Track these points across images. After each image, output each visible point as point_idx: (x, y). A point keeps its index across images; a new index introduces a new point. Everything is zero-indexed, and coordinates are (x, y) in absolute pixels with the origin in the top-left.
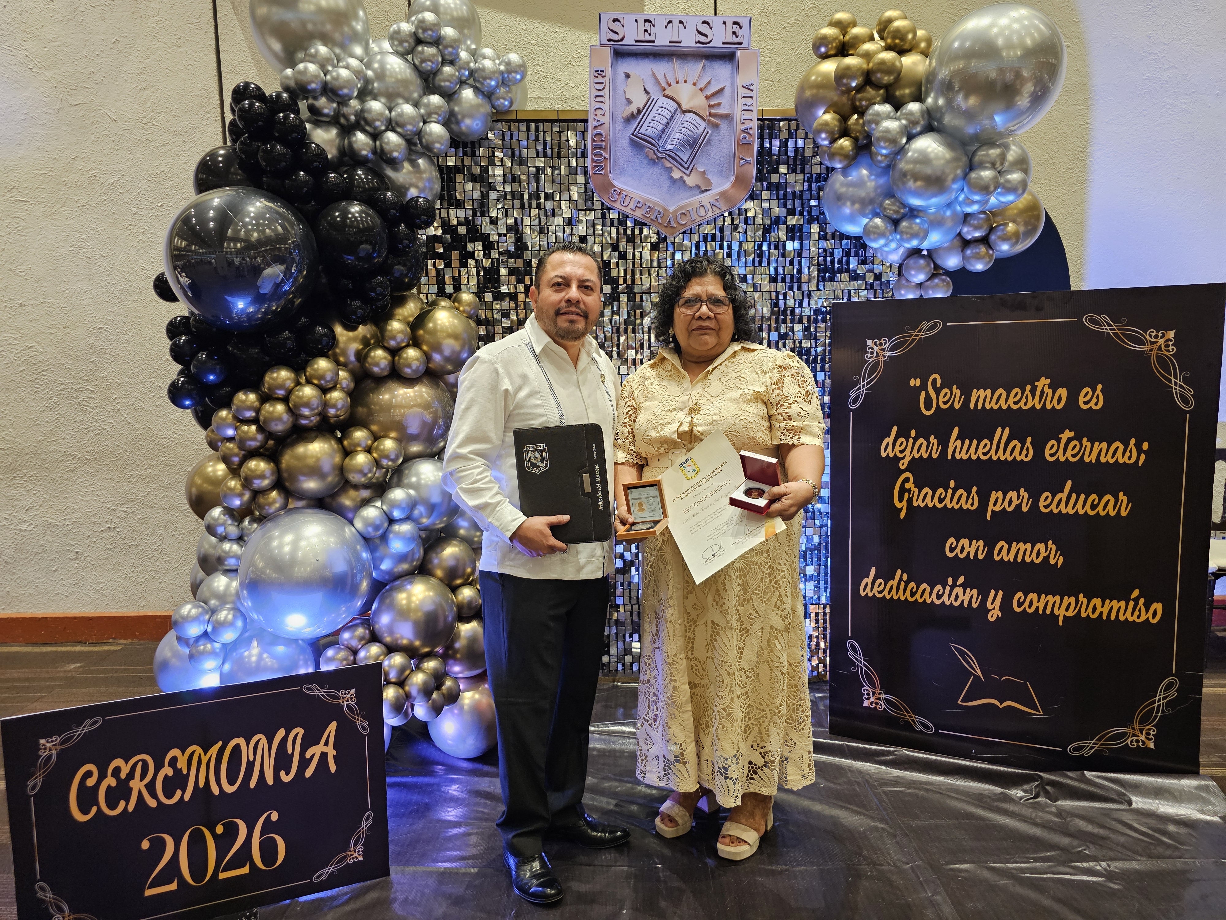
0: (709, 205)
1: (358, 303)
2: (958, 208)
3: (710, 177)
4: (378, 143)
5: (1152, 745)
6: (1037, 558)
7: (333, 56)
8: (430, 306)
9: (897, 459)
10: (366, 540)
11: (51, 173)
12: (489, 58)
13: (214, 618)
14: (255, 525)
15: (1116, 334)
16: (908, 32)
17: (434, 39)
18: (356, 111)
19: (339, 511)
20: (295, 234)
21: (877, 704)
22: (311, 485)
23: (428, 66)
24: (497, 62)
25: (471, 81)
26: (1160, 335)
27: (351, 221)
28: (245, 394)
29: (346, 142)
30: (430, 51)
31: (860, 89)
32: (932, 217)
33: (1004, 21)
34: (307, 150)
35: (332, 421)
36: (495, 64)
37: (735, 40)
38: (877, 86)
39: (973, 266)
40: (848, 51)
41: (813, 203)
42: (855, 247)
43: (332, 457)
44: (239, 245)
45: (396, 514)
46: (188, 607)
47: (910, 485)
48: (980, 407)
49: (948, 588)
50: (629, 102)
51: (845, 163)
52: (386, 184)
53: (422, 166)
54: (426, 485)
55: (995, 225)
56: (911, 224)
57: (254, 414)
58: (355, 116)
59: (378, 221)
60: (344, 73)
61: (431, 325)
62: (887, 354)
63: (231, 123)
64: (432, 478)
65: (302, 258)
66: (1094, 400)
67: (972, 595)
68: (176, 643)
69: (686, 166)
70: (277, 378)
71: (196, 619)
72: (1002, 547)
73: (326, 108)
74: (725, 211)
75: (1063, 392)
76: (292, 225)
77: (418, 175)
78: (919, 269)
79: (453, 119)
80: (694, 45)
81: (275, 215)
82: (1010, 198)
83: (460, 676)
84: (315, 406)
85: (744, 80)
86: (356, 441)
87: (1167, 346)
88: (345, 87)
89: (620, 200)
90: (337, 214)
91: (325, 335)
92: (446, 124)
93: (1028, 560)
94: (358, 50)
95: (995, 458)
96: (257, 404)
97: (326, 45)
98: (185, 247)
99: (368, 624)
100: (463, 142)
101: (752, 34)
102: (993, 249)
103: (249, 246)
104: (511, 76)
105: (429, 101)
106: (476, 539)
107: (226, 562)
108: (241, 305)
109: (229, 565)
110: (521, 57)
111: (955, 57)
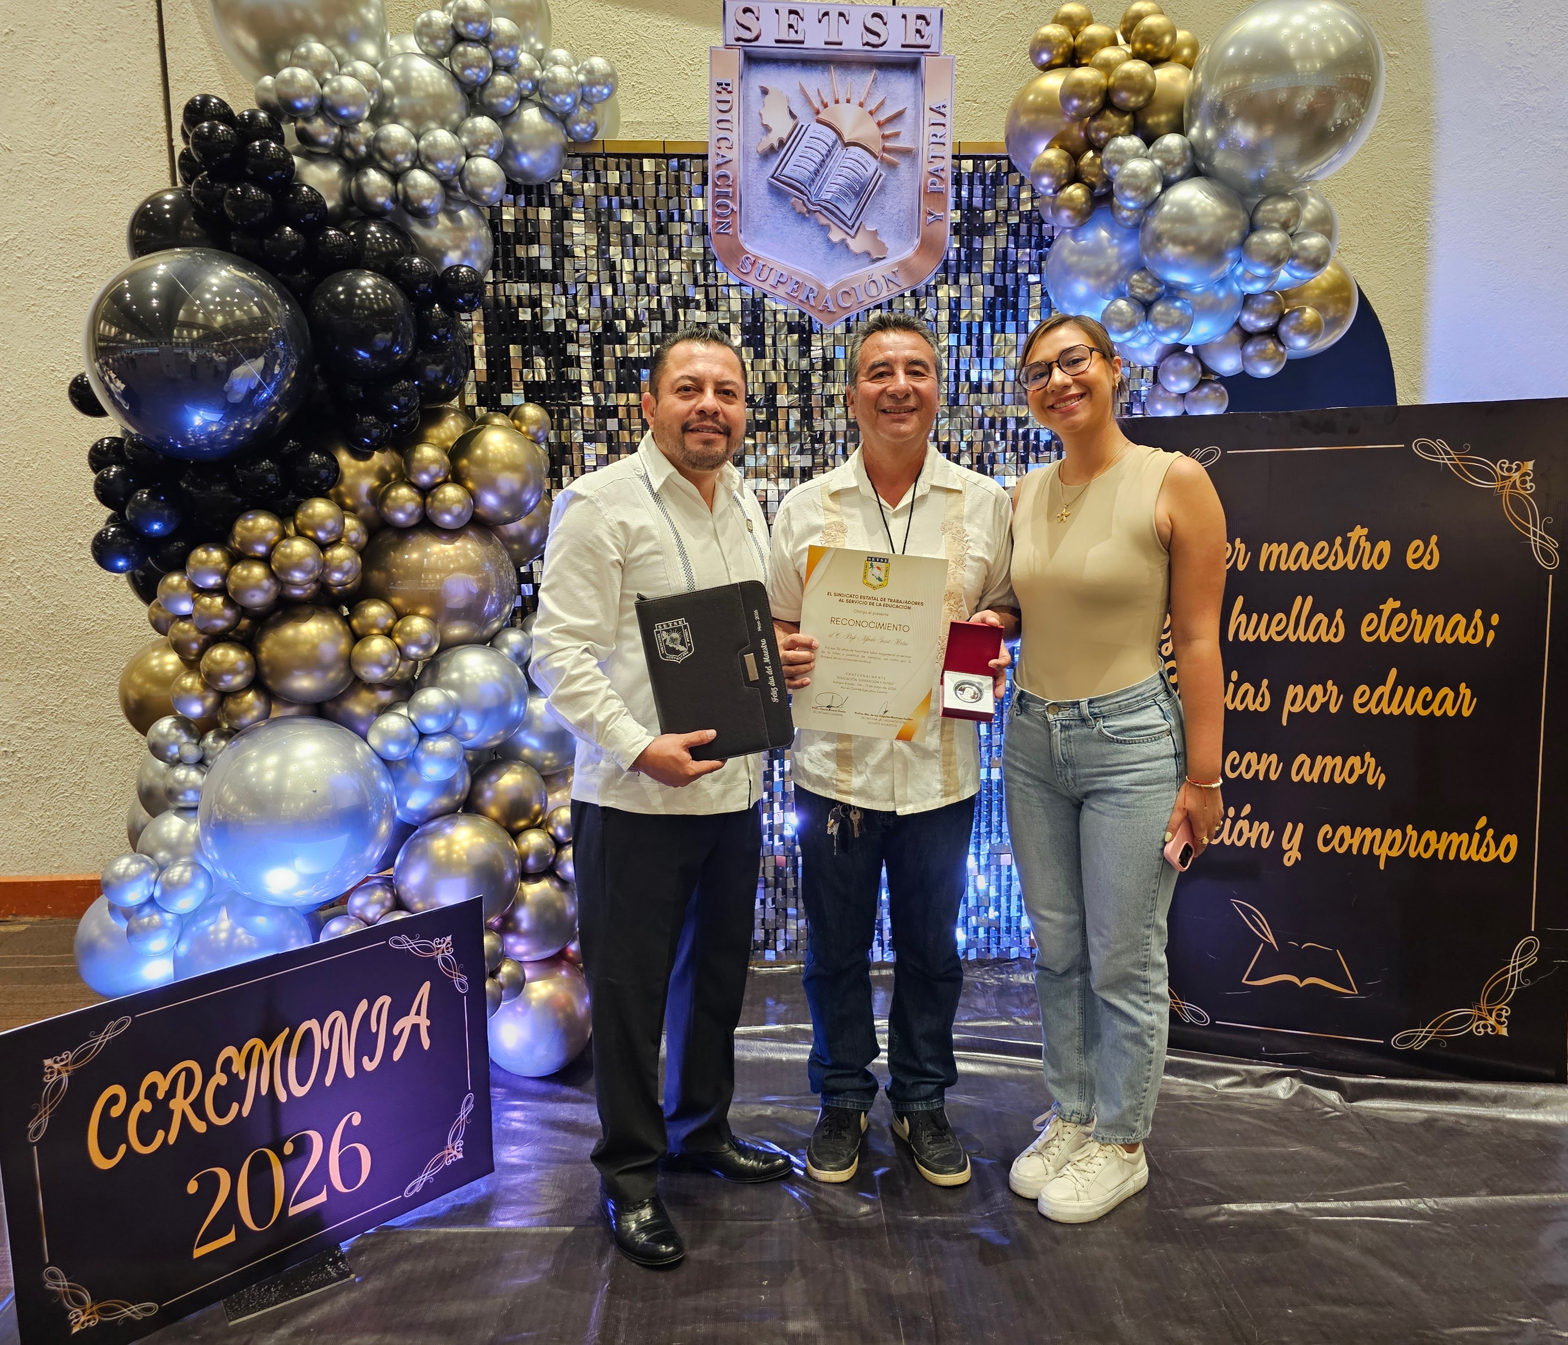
0: (882, 281)
1: (372, 419)
2: (1236, 287)
3: (884, 239)
4: (400, 186)
5: (1504, 1031)
6: (1350, 777)
7: (333, 57)
8: (478, 424)
10: (387, 762)
12: (563, 64)
13: (164, 877)
14: (223, 743)
15: (1456, 466)
16: (1164, 34)
17: (480, 34)
18: (368, 139)
19: (348, 723)
20: (279, 319)
22: (305, 683)
23: (471, 74)
24: (574, 69)
25: (536, 97)
26: (1514, 466)
27: (362, 300)
28: (206, 551)
29: (353, 184)
30: (475, 52)
31: (1096, 114)
32: (1199, 299)
33: (1298, 19)
34: (295, 195)
35: (335, 590)
36: (571, 72)
37: (920, 41)
38: (1121, 111)
39: (1257, 369)
40: (1080, 59)
41: (1032, 278)
43: (335, 642)
44: (195, 333)
45: (430, 724)
46: (126, 861)
48: (1272, 567)
50: (767, 129)
51: (1078, 220)
52: (412, 245)
53: (465, 220)
54: (474, 684)
55: (1287, 311)
56: (1168, 309)
57: (219, 581)
58: (367, 146)
59: (400, 299)
60: (349, 83)
61: (479, 452)
63: (182, 155)
64: (482, 674)
65: (288, 352)
66: (1427, 557)
67: (1262, 831)
68: (108, 915)
69: (850, 223)
70: (253, 527)
71: (137, 879)
72: (1303, 763)
73: (325, 135)
75: (1385, 546)
76: (274, 305)
77: (458, 234)
78: (1180, 375)
79: (510, 152)
80: (861, 47)
81: (248, 290)
82: (1309, 271)
83: (526, 958)
84: (309, 569)
85: (932, 100)
86: (371, 620)
87: (1524, 482)
88: (351, 104)
89: (755, 272)
90: (340, 289)
91: (323, 466)
92: (500, 159)
93: (1338, 780)
94: (370, 50)
95: (1293, 639)
96: (223, 565)
97: (322, 43)
98: (116, 335)
99: (389, 883)
100: (526, 186)
101: (944, 32)
102: (1284, 346)
103: (211, 335)
104: (594, 90)
105: (474, 125)
106: (547, 762)
107: (181, 797)
108: (199, 420)
109: (185, 801)
110: (609, 63)
111: (1230, 70)
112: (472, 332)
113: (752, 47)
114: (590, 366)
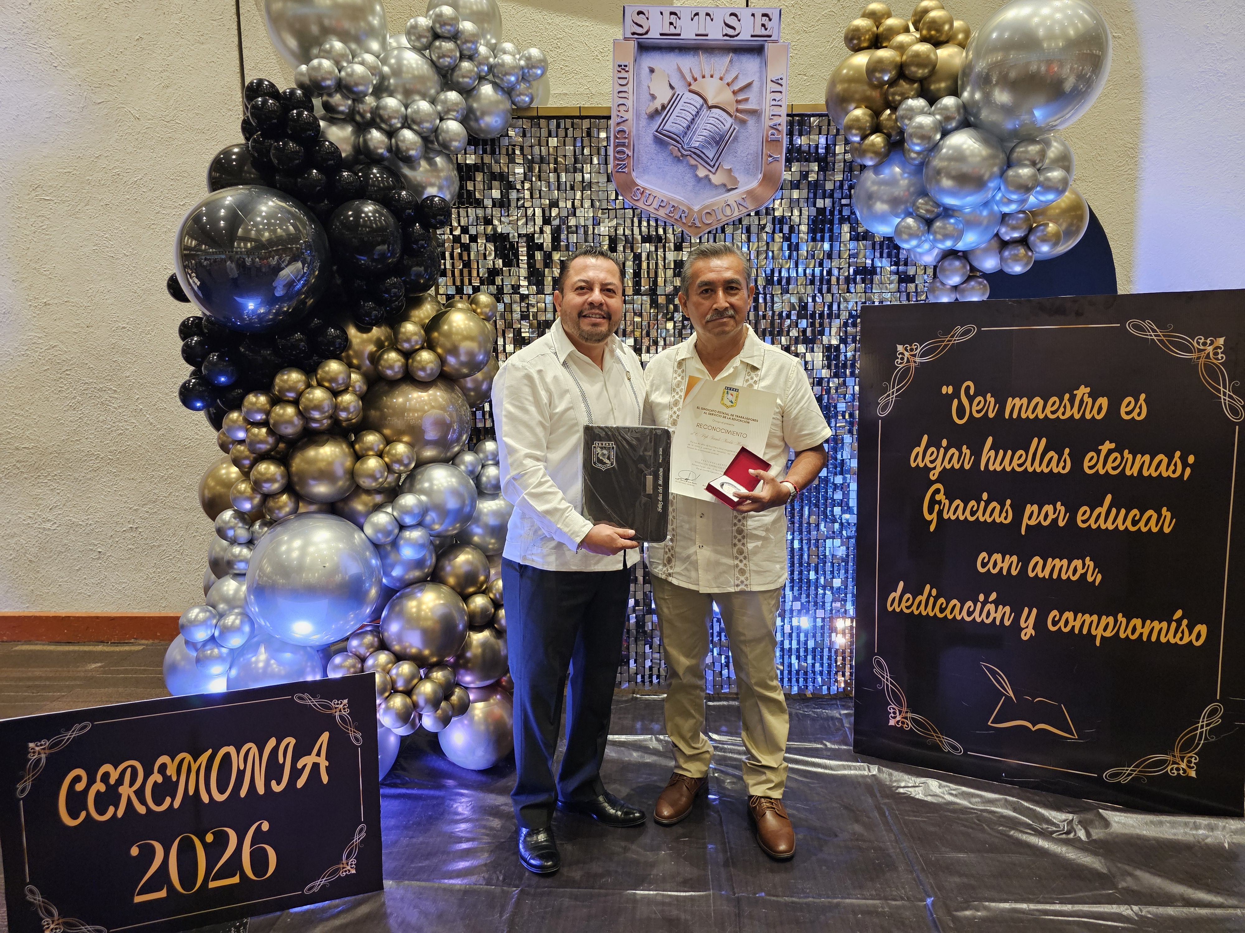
0: (735, 205)
1: (371, 304)
2: (996, 207)
3: (736, 175)
4: (393, 141)
5: (1193, 774)
6: (1074, 575)
7: (348, 51)
8: (447, 307)
9: (927, 470)
12: (510, 53)
13: (222, 622)
14: (266, 529)
15: (1161, 341)
16: (944, 23)
17: (452, 33)
18: (372, 108)
19: (350, 517)
20: (307, 235)
21: (903, 723)
22: (321, 489)
23: (445, 61)
25: (490, 77)
26: (1208, 342)
27: (364, 221)
28: (256, 396)
29: (361, 139)
30: (448, 46)
31: (892, 83)
32: (967, 217)
33: (1045, 11)
34: (320, 148)
35: (344, 424)
36: (515, 59)
37: (764, 32)
38: (911, 80)
39: (1011, 268)
40: (881, 43)
41: (844, 202)
42: (888, 248)
43: (343, 461)
44: (249, 245)
45: (408, 520)
46: (196, 610)
47: (940, 497)
48: (1015, 416)
49: (979, 605)
50: (653, 97)
51: (877, 160)
52: (402, 183)
53: (439, 164)
54: (439, 491)
55: (1035, 225)
56: (945, 225)
57: (264, 417)
58: (371, 113)
59: (391, 220)
60: (359, 69)
61: (446, 327)
62: (918, 360)
63: (244, 120)
64: (445, 484)
65: (314, 258)
66: (1137, 410)
67: (1005, 612)
68: (184, 647)
69: (712, 164)
70: (287, 380)
71: (204, 623)
72: (1037, 563)
73: (342, 105)
74: (752, 210)
75: (1103, 401)
76: (304, 225)
77: (435, 174)
78: (955, 272)
79: (471, 116)
80: (721, 37)
81: (286, 215)
82: (1050, 197)
83: (472, 686)
84: (326, 409)
86: (369, 445)
87: (1216, 354)
88: (362, 84)
90: (350, 213)
91: (338, 337)
92: (464, 121)
93: (1064, 577)
94: (375, 46)
95: (1030, 470)
96: (268, 407)
97: (341, 41)
98: (195, 246)
99: (377, 631)
100: (483, 140)
101: (783, 26)
102: (1032, 251)
103: (260, 245)
104: (531, 72)
105: (446, 97)
106: (490, 546)
107: (235, 567)
108: (251, 306)
109: (239, 569)
110: (542, 51)
111: (993, 49)
112: (444, 242)
113: (644, 40)
114: (526, 266)
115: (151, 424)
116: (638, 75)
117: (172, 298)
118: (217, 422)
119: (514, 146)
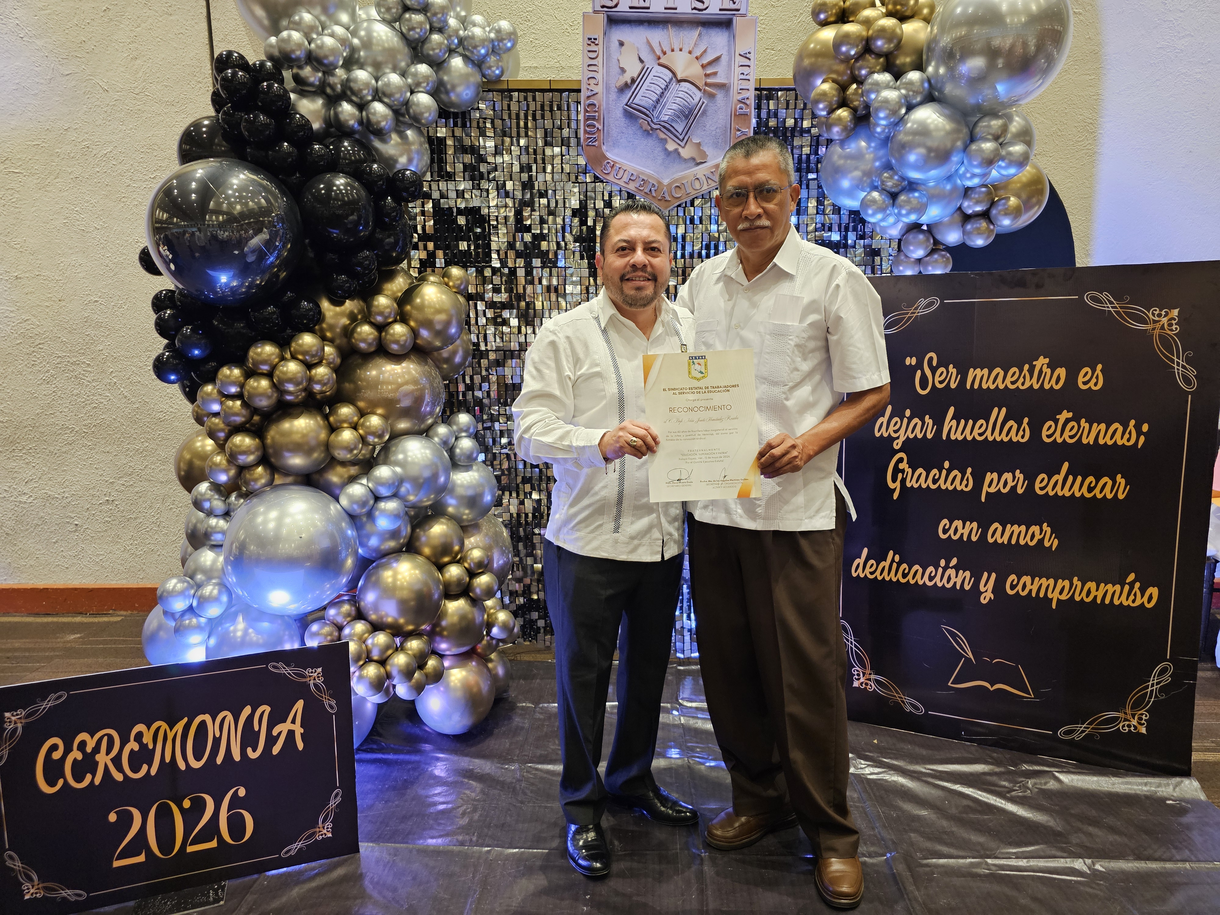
0: (704, 178)
1: (344, 277)
2: (959, 181)
4: (364, 113)
5: (1143, 730)
6: (1031, 540)
7: (317, 23)
8: (419, 280)
9: (891, 439)
11: (44, 144)
12: (480, 26)
13: (199, 593)
14: (242, 501)
15: (1118, 313)
17: (422, 6)
18: (342, 81)
19: (325, 488)
20: (279, 207)
21: (867, 684)
22: (296, 461)
23: (415, 34)
24: (487, 29)
25: (460, 50)
26: (1163, 313)
27: (336, 194)
28: (230, 369)
29: (332, 112)
30: (418, 18)
31: (859, 57)
32: (931, 191)
34: (291, 120)
35: (318, 397)
36: (485, 31)
38: (877, 55)
39: (973, 241)
40: (848, 18)
41: (811, 176)
42: (854, 221)
43: (318, 433)
44: (221, 218)
45: (384, 492)
46: (174, 581)
47: (904, 465)
48: (976, 386)
49: (940, 570)
50: (623, 70)
51: (844, 134)
52: (373, 155)
53: (410, 137)
54: (414, 463)
55: (996, 199)
56: (909, 198)
57: (238, 389)
58: (342, 85)
59: (363, 193)
60: (329, 41)
61: (418, 300)
63: (213, 93)
64: (419, 456)
65: (286, 230)
66: (1094, 380)
67: (965, 577)
68: (162, 617)
69: (681, 137)
70: (261, 353)
71: (182, 593)
72: (996, 529)
73: (311, 77)
75: (1062, 372)
76: (275, 198)
77: (406, 147)
78: (919, 245)
79: (441, 89)
80: (690, 11)
81: (258, 188)
82: (1012, 171)
83: (448, 653)
84: (300, 380)
85: (741, 48)
86: (343, 417)
87: (1170, 325)
88: (330, 56)
90: (322, 186)
91: (311, 310)
92: (434, 93)
93: (1022, 542)
94: (344, 18)
95: (990, 439)
96: (242, 379)
97: (311, 13)
98: (167, 219)
99: (354, 601)
100: (454, 113)
102: (993, 224)
103: (232, 218)
104: (501, 44)
105: (416, 70)
106: (465, 517)
107: (212, 538)
108: (224, 279)
109: (215, 540)
110: (512, 25)
111: (958, 24)
112: (416, 215)
115: (126, 397)
116: (608, 48)
117: (144, 272)
118: (191, 395)
119: (485, 119)
